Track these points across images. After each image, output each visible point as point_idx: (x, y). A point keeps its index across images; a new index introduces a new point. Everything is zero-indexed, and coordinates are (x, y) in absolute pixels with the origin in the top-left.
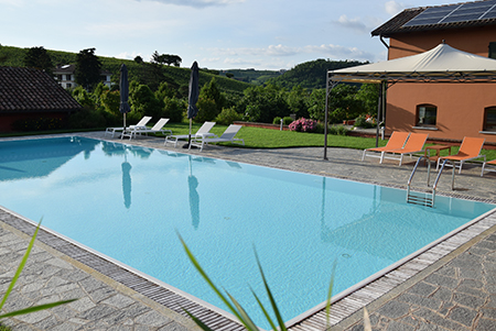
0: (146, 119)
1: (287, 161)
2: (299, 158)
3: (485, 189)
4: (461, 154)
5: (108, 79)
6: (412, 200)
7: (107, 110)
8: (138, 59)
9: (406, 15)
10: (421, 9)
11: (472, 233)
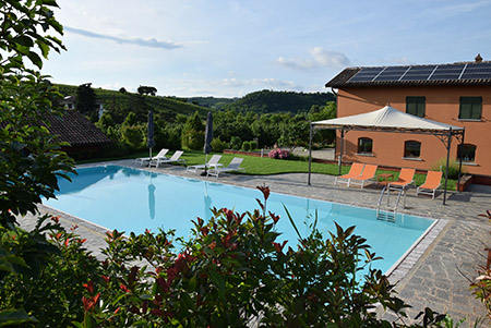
0: (164, 151)
1: (284, 186)
2: (290, 183)
3: (424, 208)
4: (401, 180)
5: (101, 107)
6: (381, 217)
7: (127, 142)
8: (123, 90)
9: (347, 73)
10: (358, 69)
11: (428, 241)
